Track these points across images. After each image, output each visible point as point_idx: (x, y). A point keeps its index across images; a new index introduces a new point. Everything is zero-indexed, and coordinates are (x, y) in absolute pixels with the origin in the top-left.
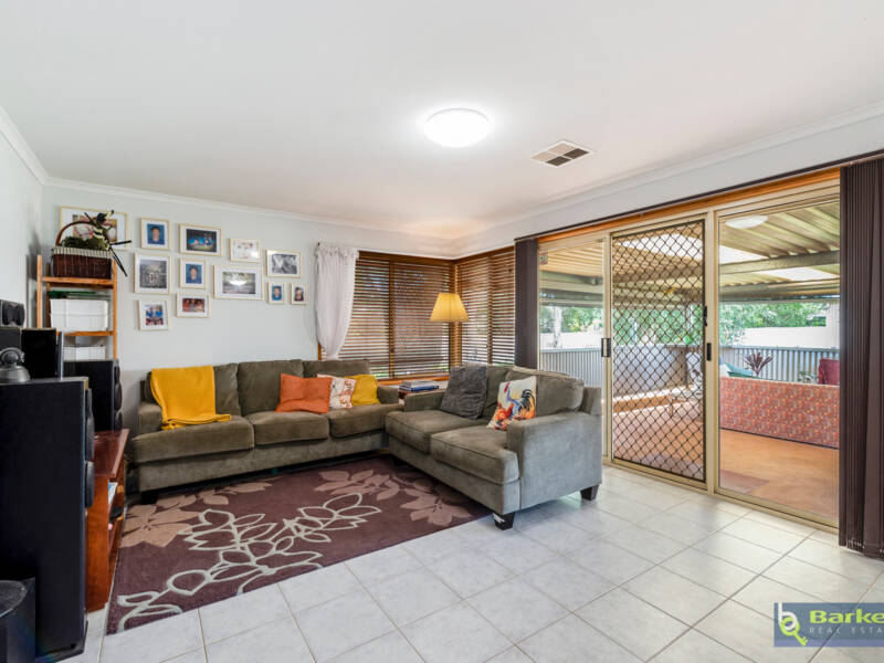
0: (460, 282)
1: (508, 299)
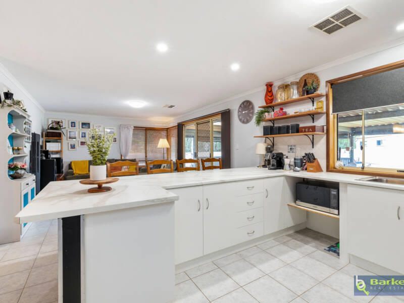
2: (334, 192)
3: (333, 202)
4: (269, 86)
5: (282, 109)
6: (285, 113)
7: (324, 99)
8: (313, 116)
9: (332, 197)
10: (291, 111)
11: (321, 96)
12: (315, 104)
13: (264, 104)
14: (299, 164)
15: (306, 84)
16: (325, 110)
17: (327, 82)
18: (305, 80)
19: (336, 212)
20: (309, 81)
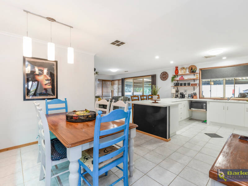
0: (113, 84)
1: (120, 86)
2: (205, 104)
3: (204, 107)
4: (177, 68)
5: (182, 77)
6: (183, 78)
7: (198, 74)
8: (194, 80)
9: (204, 106)
10: (186, 78)
11: (197, 73)
12: (195, 76)
13: (175, 74)
14: (190, 96)
15: (192, 69)
16: (199, 78)
17: (200, 69)
18: (192, 68)
19: (205, 110)
20: (193, 68)
